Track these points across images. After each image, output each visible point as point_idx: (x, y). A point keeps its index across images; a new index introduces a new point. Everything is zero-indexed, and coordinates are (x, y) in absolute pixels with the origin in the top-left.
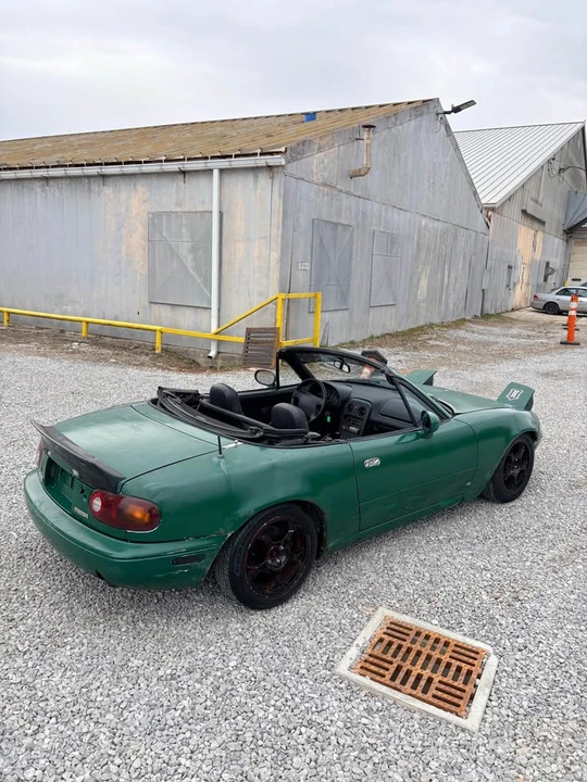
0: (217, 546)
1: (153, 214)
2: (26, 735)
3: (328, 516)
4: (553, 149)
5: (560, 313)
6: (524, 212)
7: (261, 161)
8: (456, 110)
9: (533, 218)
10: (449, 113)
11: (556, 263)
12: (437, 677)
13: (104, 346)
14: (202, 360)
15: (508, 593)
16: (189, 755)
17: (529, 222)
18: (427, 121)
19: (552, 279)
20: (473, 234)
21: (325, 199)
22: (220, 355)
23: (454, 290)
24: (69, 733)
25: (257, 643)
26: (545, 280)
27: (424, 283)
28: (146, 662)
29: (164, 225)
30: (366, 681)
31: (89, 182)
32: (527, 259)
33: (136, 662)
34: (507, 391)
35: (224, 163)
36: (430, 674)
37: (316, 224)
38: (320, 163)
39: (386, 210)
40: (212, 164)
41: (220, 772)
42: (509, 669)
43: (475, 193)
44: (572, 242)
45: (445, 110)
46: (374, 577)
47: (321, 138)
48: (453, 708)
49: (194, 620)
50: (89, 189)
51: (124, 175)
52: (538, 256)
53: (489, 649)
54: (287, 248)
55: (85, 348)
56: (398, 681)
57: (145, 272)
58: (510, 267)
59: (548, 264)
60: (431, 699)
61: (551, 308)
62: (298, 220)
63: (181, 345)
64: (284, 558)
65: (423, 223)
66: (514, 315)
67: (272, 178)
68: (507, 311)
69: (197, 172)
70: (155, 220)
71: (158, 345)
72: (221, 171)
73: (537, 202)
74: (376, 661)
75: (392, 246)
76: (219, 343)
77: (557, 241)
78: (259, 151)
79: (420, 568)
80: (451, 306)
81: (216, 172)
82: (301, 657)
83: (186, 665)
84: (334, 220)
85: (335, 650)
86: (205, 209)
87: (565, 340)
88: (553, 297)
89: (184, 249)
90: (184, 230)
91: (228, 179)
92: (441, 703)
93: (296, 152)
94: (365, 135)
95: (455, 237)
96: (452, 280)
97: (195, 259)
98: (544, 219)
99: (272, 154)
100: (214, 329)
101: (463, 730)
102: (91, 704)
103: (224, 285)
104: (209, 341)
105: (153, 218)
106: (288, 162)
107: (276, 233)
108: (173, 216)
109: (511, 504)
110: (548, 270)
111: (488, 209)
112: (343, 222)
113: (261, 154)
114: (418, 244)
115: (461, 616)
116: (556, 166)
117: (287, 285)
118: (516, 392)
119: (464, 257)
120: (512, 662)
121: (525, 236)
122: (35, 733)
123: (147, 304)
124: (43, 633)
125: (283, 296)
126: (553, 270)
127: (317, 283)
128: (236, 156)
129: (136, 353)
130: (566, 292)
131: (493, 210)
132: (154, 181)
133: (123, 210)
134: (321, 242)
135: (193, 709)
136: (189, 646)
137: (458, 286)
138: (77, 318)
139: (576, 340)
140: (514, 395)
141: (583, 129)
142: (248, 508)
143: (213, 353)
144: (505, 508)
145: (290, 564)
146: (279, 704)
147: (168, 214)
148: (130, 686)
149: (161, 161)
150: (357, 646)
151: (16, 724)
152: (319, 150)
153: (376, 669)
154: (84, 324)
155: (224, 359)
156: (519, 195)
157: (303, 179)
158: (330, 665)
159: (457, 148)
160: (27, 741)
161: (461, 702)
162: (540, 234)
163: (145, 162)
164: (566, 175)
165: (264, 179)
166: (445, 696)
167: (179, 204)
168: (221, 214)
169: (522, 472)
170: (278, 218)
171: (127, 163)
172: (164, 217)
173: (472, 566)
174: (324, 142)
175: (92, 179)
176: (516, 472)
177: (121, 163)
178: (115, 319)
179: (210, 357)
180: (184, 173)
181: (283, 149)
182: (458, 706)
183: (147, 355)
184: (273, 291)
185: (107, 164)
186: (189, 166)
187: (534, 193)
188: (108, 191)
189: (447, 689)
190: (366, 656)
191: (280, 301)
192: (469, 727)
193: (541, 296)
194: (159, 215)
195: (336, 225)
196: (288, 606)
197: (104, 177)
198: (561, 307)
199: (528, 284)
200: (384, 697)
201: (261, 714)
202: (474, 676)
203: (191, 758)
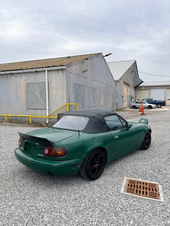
0: (82, 161)
1: (28, 84)
2: (40, 219)
3: (108, 152)
4: (129, 67)
5: (137, 108)
6: (124, 82)
7: (60, 68)
8: (107, 55)
9: (127, 84)
10: (105, 56)
11: (133, 96)
12: (148, 191)
13: (13, 122)
14: (44, 124)
15: (157, 170)
16: (91, 217)
17: (126, 85)
18: (100, 58)
19: (133, 100)
20: (113, 88)
21: (77, 78)
22: (50, 122)
23: (110, 103)
24: (53, 216)
25: (95, 189)
26: (131, 100)
27: (102, 101)
28: (66, 197)
29: (31, 86)
30: (130, 194)
31: (7, 76)
32: (126, 95)
33: (63, 197)
34: (141, 120)
35: (49, 69)
36: (146, 191)
37: (75, 85)
38: (75, 68)
39: (92, 81)
40: (45, 69)
41: (101, 220)
42: (165, 187)
43: (113, 77)
44: (137, 90)
45: (104, 55)
46: (119, 170)
47: (75, 62)
48: (156, 198)
49: (75, 185)
50: (7, 77)
51: (18, 73)
52: (129, 94)
53: (157, 183)
54: (68, 91)
55: (7, 123)
56: (138, 193)
57: (25, 100)
58: (122, 97)
59: (131, 96)
60: (149, 196)
61: (134, 107)
62: (70, 83)
63: (37, 121)
64: (98, 165)
65: (101, 85)
66: (125, 109)
67: (63, 72)
68: (123, 109)
69: (40, 71)
70: (28, 85)
71: (30, 121)
72: (48, 71)
73: (127, 80)
74: (130, 189)
75: (94, 91)
76: (49, 119)
77: (133, 90)
78: (59, 65)
79: (131, 167)
80: (109, 107)
81: (46, 71)
82: (109, 190)
83: (78, 196)
84: (79, 84)
85: (118, 188)
86: (43, 81)
87: (142, 114)
88: (134, 104)
89: (37, 93)
90: (37, 88)
91: (50, 73)
92: (152, 197)
93: (69, 65)
94: (86, 61)
95: (109, 89)
96: (109, 100)
97: (41, 95)
98: (129, 84)
99: (62, 66)
100: (48, 115)
101: (161, 202)
102: (55, 209)
103: (50, 102)
104: (46, 118)
105: (27, 85)
106: (67, 68)
107: (65, 87)
108: (34, 84)
109: (147, 150)
110: (132, 98)
111: (116, 82)
112: (82, 84)
113: (59, 66)
114: (100, 90)
115: (147, 177)
116: (131, 71)
117: (68, 101)
118: (143, 120)
119: (111, 94)
120: (165, 185)
121: (125, 88)
122: (42, 218)
123: (26, 109)
124: (31, 193)
125: (68, 104)
126: (133, 98)
127: (76, 100)
128: (52, 67)
129: (24, 124)
130: (137, 103)
131: (117, 81)
132: (28, 75)
133: (18, 83)
134: (77, 89)
135: (86, 206)
136: (77, 191)
137: (111, 102)
138: (4, 115)
139: (144, 114)
140: (143, 121)
141: (136, 62)
142: (89, 149)
143: (47, 122)
144: (146, 151)
145: (99, 166)
146: (109, 202)
147: (32, 83)
148: (64, 203)
149: (30, 69)
150: (123, 186)
151: (35, 216)
152: (75, 65)
153: (131, 191)
154: (6, 117)
155: (51, 123)
156: (123, 78)
157: (71, 73)
158: (118, 191)
159: (107, 65)
160: (41, 220)
161: (157, 196)
162: (129, 88)
163: (25, 69)
164: (133, 73)
165: (60, 73)
166: (152, 195)
167: (35, 80)
168: (48, 83)
169: (149, 141)
170: (65, 83)
171: (19, 70)
172: (31, 84)
173: (144, 165)
174: (75, 63)
175: (8, 75)
176: (147, 141)
177: (17, 70)
178: (16, 115)
179: (47, 123)
180: (37, 72)
181: (66, 64)
182: (157, 197)
183: (27, 124)
184: (65, 103)
185: (13, 70)
186: (38, 70)
187: (126, 78)
188: (13, 78)
189: (152, 193)
190: (126, 189)
191: (67, 105)
192: (162, 201)
193: (131, 104)
194: (30, 84)
195: (80, 85)
196: (99, 179)
197: (12, 74)
198: (137, 107)
199: (127, 101)
200: (136, 197)
201: (105, 205)
202: (157, 190)
203: (91, 218)
